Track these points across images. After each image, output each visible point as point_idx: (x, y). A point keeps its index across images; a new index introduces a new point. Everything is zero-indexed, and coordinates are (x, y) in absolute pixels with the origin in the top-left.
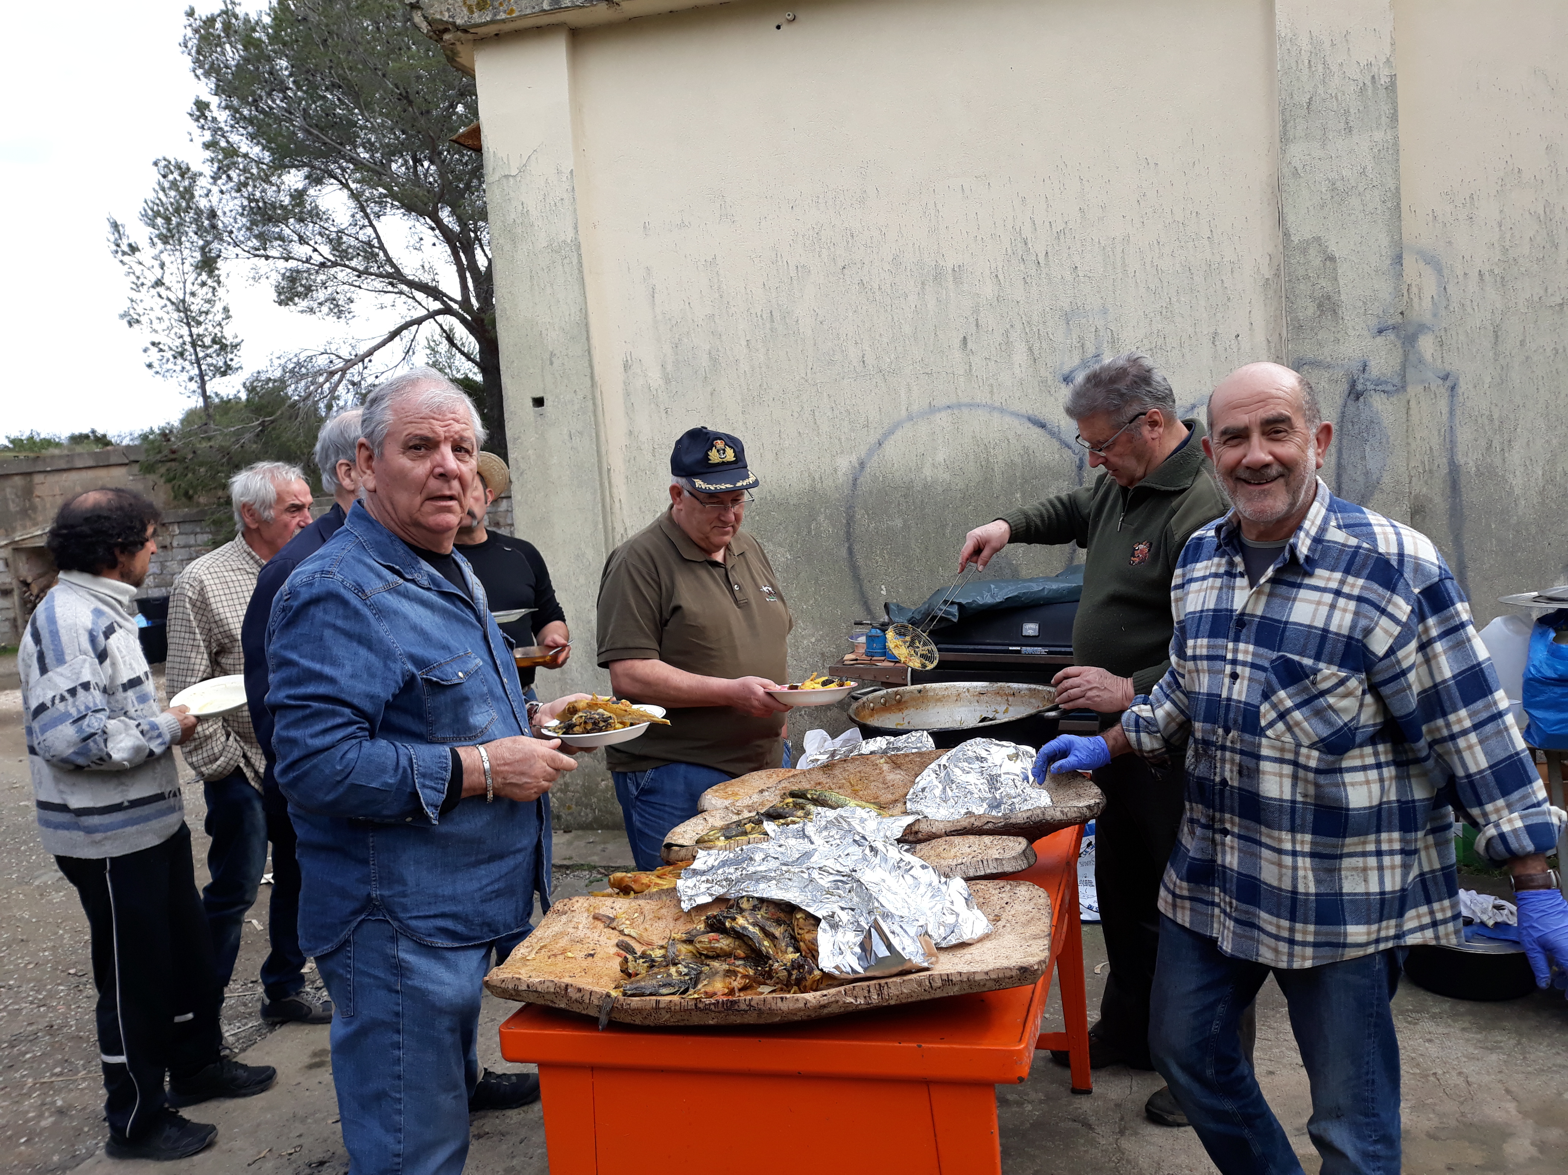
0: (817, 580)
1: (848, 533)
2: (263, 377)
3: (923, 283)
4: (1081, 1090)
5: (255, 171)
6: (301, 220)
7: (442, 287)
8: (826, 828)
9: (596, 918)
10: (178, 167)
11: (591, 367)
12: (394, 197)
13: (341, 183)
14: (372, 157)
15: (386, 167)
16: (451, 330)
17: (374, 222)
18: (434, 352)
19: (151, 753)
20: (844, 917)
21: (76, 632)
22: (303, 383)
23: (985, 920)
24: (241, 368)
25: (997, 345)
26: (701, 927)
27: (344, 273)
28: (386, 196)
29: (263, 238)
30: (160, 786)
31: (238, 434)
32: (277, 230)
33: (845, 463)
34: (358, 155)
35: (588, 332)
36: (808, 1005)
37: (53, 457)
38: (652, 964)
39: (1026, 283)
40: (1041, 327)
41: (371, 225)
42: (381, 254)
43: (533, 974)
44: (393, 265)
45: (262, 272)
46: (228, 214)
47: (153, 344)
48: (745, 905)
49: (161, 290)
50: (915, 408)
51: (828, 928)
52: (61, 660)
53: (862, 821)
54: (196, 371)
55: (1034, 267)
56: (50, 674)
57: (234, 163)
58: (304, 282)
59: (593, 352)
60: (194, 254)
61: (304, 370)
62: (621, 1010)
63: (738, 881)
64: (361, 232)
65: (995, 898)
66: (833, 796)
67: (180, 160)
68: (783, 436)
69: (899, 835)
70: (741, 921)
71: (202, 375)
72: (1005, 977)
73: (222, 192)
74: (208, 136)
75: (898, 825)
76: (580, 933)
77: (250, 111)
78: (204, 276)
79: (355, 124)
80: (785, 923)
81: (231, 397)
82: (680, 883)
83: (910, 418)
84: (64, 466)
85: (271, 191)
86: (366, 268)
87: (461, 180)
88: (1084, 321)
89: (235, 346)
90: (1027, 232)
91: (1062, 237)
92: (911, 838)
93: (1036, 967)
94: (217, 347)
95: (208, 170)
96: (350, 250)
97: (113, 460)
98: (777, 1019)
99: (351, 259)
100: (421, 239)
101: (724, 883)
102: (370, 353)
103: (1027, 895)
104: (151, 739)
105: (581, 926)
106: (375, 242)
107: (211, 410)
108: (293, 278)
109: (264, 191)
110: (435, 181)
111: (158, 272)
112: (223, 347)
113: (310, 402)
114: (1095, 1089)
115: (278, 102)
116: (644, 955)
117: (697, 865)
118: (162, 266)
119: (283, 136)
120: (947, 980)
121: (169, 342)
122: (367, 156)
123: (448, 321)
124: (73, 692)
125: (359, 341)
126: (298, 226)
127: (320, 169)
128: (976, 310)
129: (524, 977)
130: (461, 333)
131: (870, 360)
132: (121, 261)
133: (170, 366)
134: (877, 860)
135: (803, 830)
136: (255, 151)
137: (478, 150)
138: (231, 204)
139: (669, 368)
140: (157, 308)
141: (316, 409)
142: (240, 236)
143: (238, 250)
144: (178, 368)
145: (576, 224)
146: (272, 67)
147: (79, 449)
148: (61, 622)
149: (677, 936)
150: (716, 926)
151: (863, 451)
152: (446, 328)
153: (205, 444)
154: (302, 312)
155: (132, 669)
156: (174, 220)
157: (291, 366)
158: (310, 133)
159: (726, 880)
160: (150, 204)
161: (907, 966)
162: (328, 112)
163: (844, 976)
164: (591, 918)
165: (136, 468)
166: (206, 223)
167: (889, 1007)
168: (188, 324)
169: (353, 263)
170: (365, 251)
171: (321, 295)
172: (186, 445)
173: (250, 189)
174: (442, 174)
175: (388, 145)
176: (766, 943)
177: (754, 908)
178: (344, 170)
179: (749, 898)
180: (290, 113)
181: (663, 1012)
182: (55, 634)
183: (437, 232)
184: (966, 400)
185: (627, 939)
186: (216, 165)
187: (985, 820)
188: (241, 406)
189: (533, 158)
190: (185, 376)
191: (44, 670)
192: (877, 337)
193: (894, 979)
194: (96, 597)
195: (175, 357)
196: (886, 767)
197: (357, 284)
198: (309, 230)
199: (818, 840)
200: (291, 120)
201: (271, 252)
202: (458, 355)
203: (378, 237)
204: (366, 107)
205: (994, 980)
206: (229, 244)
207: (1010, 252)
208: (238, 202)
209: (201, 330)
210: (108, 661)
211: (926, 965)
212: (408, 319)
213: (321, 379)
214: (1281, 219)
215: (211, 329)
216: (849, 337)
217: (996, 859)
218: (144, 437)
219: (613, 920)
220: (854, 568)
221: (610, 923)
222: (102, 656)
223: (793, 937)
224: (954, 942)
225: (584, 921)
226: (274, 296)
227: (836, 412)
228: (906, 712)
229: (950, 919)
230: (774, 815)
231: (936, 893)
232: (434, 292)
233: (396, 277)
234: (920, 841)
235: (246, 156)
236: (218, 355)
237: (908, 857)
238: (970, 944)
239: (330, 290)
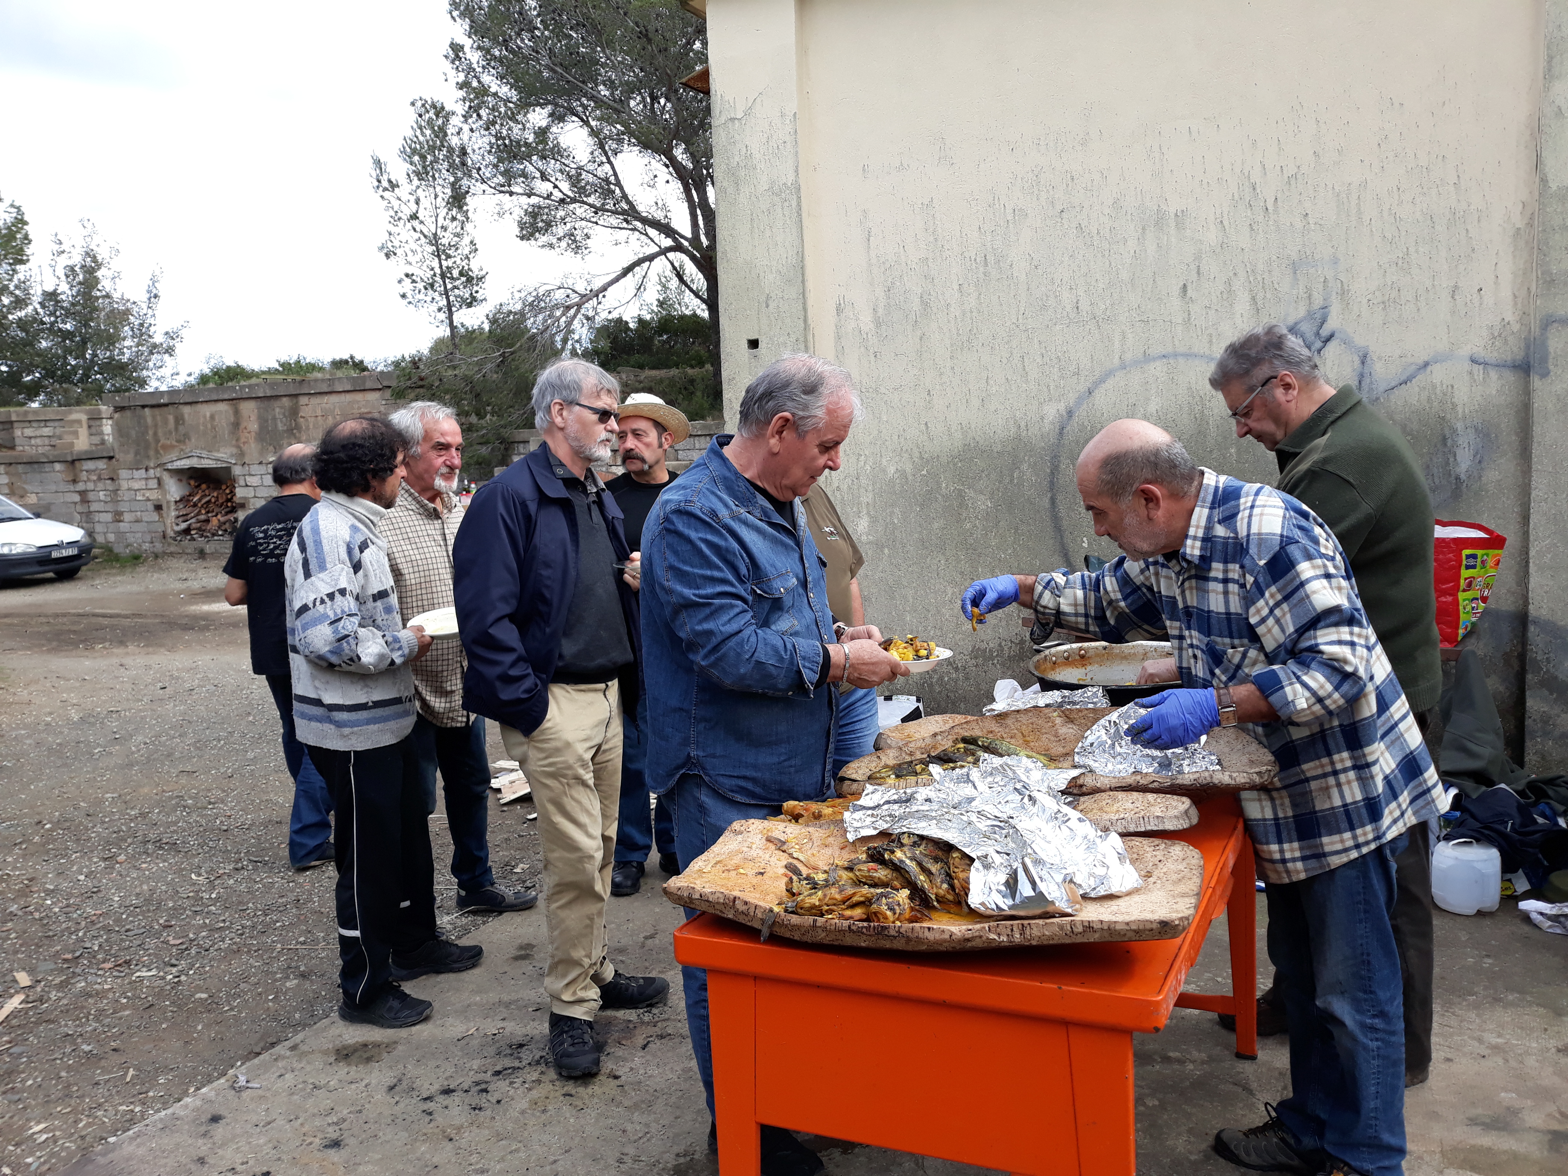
0: (1016, 529)
1: (1052, 483)
2: (505, 309)
3: (1144, 229)
4: (1246, 1055)
5: (502, 110)
6: (543, 158)
7: (675, 225)
8: (991, 774)
9: (769, 840)
10: (434, 106)
11: (805, 309)
12: (631, 134)
13: (582, 120)
14: (612, 94)
15: (623, 102)
16: (681, 266)
17: (612, 159)
18: (665, 287)
19: (393, 662)
20: (998, 859)
21: (337, 543)
22: (541, 317)
23: (1136, 875)
24: (485, 299)
25: (1218, 293)
26: (864, 857)
27: (583, 209)
28: (623, 134)
29: (509, 175)
30: (399, 690)
31: (481, 364)
32: (522, 167)
33: (1052, 411)
34: (599, 92)
35: (803, 275)
36: (954, 937)
37: (316, 380)
38: (815, 886)
39: (1252, 230)
40: (1266, 276)
41: (610, 162)
42: (618, 191)
43: (707, 885)
44: (629, 202)
45: (506, 208)
46: (477, 151)
47: (407, 275)
48: (905, 840)
49: (415, 223)
50: (1128, 356)
51: (981, 868)
52: (322, 567)
53: (1028, 770)
54: (444, 302)
55: (1262, 214)
56: (313, 578)
57: (483, 102)
58: (545, 217)
59: (807, 295)
60: (446, 191)
61: (543, 305)
62: (782, 925)
63: (901, 818)
64: (599, 169)
65: (1149, 855)
66: (1003, 747)
67: (435, 100)
68: (991, 382)
69: (1063, 787)
70: (899, 854)
71: (449, 306)
72: (1145, 930)
73: (472, 130)
74: (461, 77)
75: (1062, 777)
76: (753, 853)
77: (500, 51)
78: (454, 212)
79: (597, 62)
80: (942, 861)
81: (476, 327)
82: (847, 815)
83: (1123, 367)
84: (326, 390)
85: (516, 129)
86: (603, 204)
87: (695, 118)
88: (1312, 271)
89: (480, 279)
90: (1256, 177)
91: (1293, 182)
92: (1075, 791)
93: (1177, 922)
94: (464, 279)
95: (460, 109)
96: (588, 187)
97: (369, 385)
98: (924, 947)
99: (589, 195)
100: (655, 176)
101: (888, 818)
102: (604, 289)
103: (1181, 854)
104: (392, 650)
105: (754, 846)
106: (612, 179)
107: (457, 340)
108: (534, 213)
109: (510, 129)
110: (671, 118)
111: (414, 208)
112: (470, 280)
113: (547, 335)
114: (1261, 1055)
115: (526, 41)
116: (808, 878)
117: (864, 801)
118: (417, 202)
119: (530, 75)
120: (1089, 927)
121: (421, 273)
122: (607, 93)
123: (677, 257)
124: (331, 596)
125: (594, 276)
126: (540, 163)
127: (563, 106)
128: (1198, 257)
129: (698, 887)
130: (691, 269)
131: (1084, 306)
132: (382, 197)
133: (421, 296)
134: (1034, 810)
135: (968, 775)
136: (505, 91)
137: (707, 92)
138: (480, 142)
139: (881, 311)
140: (411, 241)
141: (553, 342)
142: (487, 173)
143: (485, 187)
144: (429, 299)
145: (797, 167)
146: (522, 8)
147: (339, 374)
148: (323, 534)
149: (840, 863)
150: (876, 857)
151: (1072, 398)
152: (677, 265)
153: (450, 372)
154: (543, 246)
155: (381, 582)
156: (429, 158)
157: (531, 299)
158: (555, 72)
159: (890, 816)
160: (409, 142)
161: (1050, 909)
162: (572, 51)
163: (989, 912)
164: (764, 840)
165: (388, 393)
166: (457, 160)
167: (1031, 947)
168: (439, 256)
169: (591, 200)
170: (602, 187)
171: (561, 230)
172: (434, 373)
173: (497, 127)
174: (677, 111)
175: (627, 83)
176: (922, 878)
177: (915, 844)
178: (585, 107)
179: (910, 834)
180: (537, 52)
181: (820, 931)
182: (318, 543)
183: (671, 169)
184: (1182, 349)
185: (795, 862)
186: (468, 104)
187: (1152, 779)
188: (484, 337)
189: (758, 101)
190: (434, 307)
191: (307, 575)
192: (1093, 283)
193: (1037, 921)
194: (353, 514)
195: (426, 289)
196: (1058, 721)
197: (594, 220)
198: (552, 166)
199: (982, 786)
200: (538, 60)
201: (516, 189)
202: (687, 291)
203: (615, 174)
204: (609, 44)
205: (1135, 931)
206: (477, 181)
207: (1236, 197)
208: (486, 140)
209: (450, 262)
210: (361, 573)
211: (1069, 911)
212: (641, 256)
213: (558, 313)
214: (1538, 164)
215: (459, 262)
216: (1064, 282)
217: (1158, 817)
218: (397, 364)
219: (784, 843)
220: (1056, 519)
221: (781, 845)
222: (357, 567)
223: (948, 875)
224: (1103, 893)
225: (758, 842)
226: (517, 231)
227: (1047, 359)
228: (1089, 668)
229: (1100, 871)
230: (944, 759)
231: (1090, 847)
232: (666, 229)
233: (631, 214)
234: (1084, 794)
235: (495, 94)
236: (465, 287)
237: (1066, 809)
238: (1118, 897)
239: (569, 226)
